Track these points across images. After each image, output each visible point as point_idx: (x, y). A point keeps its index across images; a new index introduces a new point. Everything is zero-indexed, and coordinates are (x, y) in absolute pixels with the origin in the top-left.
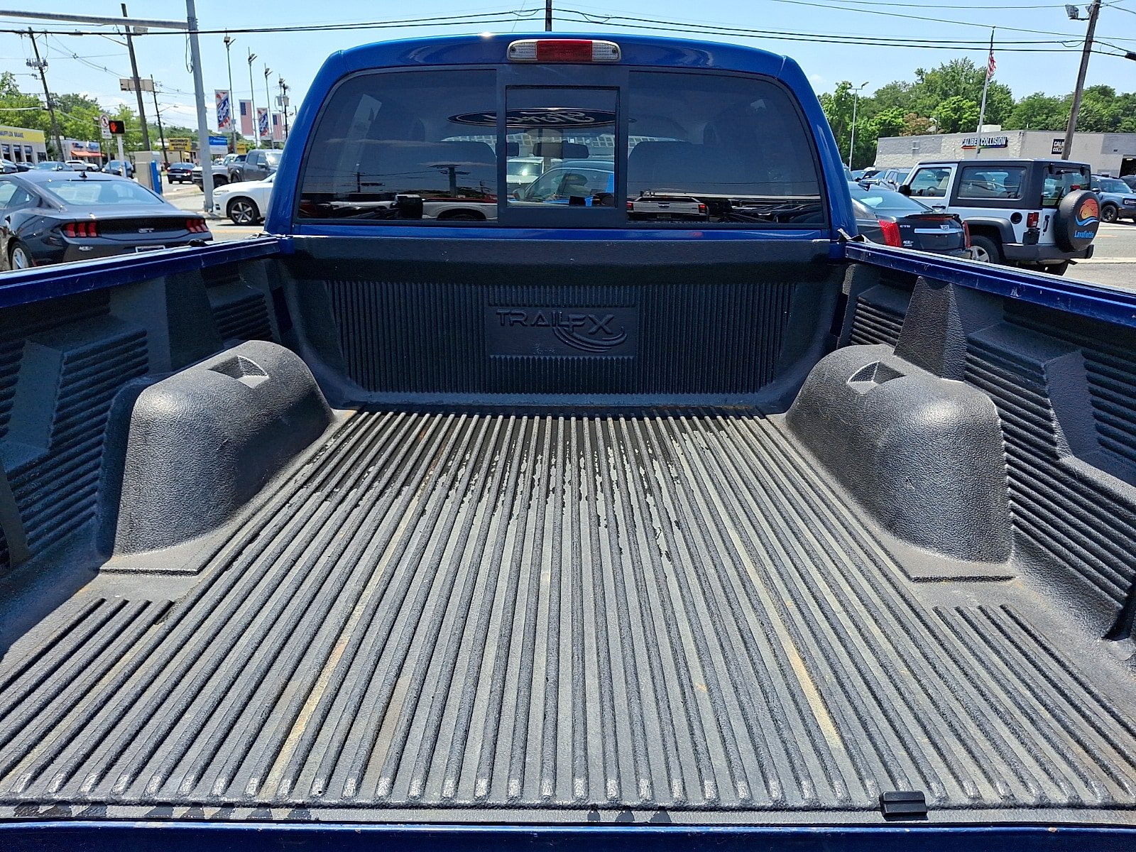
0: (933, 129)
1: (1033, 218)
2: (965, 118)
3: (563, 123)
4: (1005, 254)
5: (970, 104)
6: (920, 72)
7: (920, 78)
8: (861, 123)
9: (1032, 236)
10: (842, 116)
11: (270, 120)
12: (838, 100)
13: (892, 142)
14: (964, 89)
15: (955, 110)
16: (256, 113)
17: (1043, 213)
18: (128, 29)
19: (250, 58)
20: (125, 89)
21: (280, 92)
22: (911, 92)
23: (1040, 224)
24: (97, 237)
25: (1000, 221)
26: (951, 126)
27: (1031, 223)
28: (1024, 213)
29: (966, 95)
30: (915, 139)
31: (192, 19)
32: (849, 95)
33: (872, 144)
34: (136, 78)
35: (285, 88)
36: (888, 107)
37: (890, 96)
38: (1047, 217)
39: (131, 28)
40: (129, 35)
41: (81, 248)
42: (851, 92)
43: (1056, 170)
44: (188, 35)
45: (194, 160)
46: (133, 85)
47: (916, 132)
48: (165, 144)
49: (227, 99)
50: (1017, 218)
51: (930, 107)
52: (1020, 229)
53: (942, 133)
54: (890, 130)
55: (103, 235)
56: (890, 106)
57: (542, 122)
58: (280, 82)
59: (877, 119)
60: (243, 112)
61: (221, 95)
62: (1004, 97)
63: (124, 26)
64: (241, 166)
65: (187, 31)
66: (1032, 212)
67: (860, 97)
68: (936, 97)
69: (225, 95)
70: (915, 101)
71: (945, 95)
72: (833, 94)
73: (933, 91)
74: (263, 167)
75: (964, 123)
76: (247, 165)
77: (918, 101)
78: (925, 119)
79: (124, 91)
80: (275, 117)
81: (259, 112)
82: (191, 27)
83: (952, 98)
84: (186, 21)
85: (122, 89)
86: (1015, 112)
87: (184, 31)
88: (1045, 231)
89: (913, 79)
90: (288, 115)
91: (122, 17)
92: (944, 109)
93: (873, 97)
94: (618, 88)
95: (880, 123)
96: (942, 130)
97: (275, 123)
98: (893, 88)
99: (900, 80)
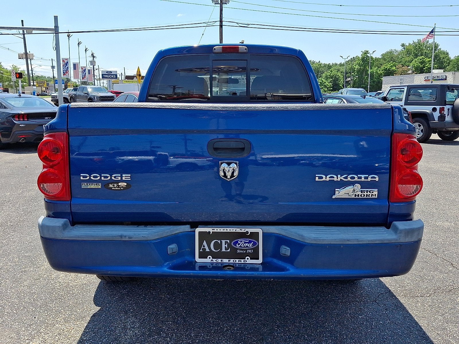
0: (410, 72)
1: (442, 110)
2: (427, 67)
3: (229, 71)
4: (431, 126)
5: (428, 60)
6: (403, 45)
7: (403, 48)
8: (375, 69)
9: (442, 117)
10: (365, 67)
11: (87, 71)
12: (363, 59)
13: (390, 78)
14: (425, 53)
15: (421, 63)
16: (81, 69)
17: (446, 107)
18: (23, 31)
19: (79, 43)
20: (20, 58)
21: (91, 59)
22: (399, 54)
23: (446, 112)
24: (28, 121)
25: (427, 111)
26: (420, 70)
27: (441, 112)
28: (438, 107)
29: (426, 55)
30: (402, 77)
31: (56, 27)
32: (368, 57)
33: (381, 80)
34: (26, 53)
35: (94, 57)
36: (388, 62)
37: (389, 57)
38: (448, 109)
39: (25, 31)
40: (24, 34)
41: (20, 125)
42: (369, 55)
43: (451, 88)
44: (54, 34)
45: (47, 91)
46: (24, 56)
47: (402, 73)
48: (35, 84)
49: (68, 62)
50: (434, 110)
51: (409, 62)
52: (437, 115)
53: (416, 74)
54: (389, 73)
55: (30, 120)
56: (389, 62)
57: (220, 71)
58: (92, 55)
59: (382, 68)
60: (75, 68)
61: (65, 60)
62: (446, 56)
63: (22, 31)
64: (75, 93)
65: (54, 32)
66: (441, 107)
67: (374, 57)
68: (411, 57)
69: (67, 61)
70: (402, 59)
71: (416, 56)
72: (360, 56)
73: (410, 54)
74: (85, 93)
75: (426, 69)
76: (78, 93)
77: (403, 59)
78: (406, 67)
79: (20, 59)
80: (89, 71)
81: (82, 68)
82: (56, 31)
83: (419, 57)
84: (54, 28)
85: (19, 58)
86: (451, 63)
87: (52, 32)
88: (448, 115)
89: (400, 48)
90: (95, 70)
91: (21, 26)
92: (416, 62)
93: (380, 57)
94: (247, 60)
95: (384, 70)
96: (415, 73)
97: (89, 73)
98: (391, 52)
99: (393, 49)
